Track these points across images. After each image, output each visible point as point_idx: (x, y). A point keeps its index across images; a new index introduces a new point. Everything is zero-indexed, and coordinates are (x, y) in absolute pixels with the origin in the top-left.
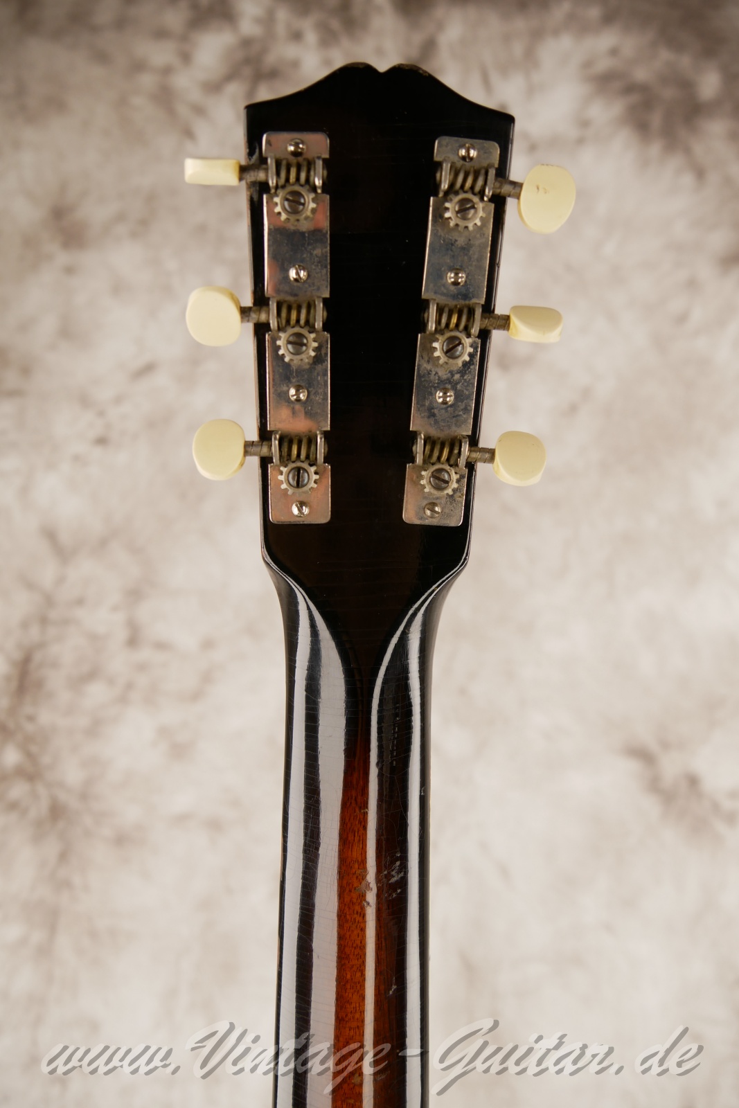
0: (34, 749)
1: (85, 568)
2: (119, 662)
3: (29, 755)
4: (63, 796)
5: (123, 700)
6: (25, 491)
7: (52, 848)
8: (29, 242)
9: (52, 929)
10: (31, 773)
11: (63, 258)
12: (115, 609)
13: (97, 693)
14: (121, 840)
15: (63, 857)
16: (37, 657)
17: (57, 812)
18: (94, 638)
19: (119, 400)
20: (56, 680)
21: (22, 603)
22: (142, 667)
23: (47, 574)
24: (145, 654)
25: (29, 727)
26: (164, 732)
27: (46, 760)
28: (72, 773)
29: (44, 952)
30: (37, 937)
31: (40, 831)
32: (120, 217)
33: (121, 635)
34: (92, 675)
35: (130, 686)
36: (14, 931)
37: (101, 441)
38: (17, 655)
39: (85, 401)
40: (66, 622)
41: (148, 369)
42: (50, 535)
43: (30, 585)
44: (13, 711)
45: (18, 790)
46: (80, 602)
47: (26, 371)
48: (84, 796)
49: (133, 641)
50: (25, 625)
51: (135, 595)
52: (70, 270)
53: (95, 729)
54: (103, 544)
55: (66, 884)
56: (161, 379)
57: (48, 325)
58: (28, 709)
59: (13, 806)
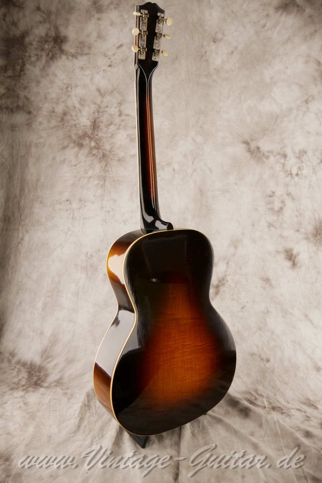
0: (98, 142)
1: (108, 98)
2: (117, 120)
3: (97, 143)
4: (105, 152)
5: (119, 129)
6: (92, 79)
7: (103, 163)
8: (88, 11)
9: (105, 181)
10: (98, 147)
11: (97, 16)
12: (116, 108)
13: (112, 128)
14: (119, 160)
15: (106, 165)
16: (97, 121)
17: (104, 156)
18: (111, 115)
19: (114, 55)
20: (102, 126)
21: (93, 108)
22: (123, 121)
23: (99, 100)
24: (123, 117)
25: (97, 137)
26: (128, 135)
27: (101, 144)
28: (107, 147)
29: (103, 186)
30: (101, 183)
31: (100, 160)
32: (111, 3)
33: (118, 114)
34: (111, 124)
35: (120, 125)
36: (96, 182)
37: (110, 66)
38: (93, 120)
39: (105, 55)
40: (104, 112)
41: (121, 45)
42: (99, 91)
43: (94, 103)
44: (92, 133)
45: (95, 151)
46: (107, 107)
47: (90, 48)
48: (110, 151)
49: (120, 115)
50: (94, 113)
51: (120, 104)
52: (99, 19)
53: (112, 136)
54: (112, 92)
55: (108, 171)
56: (124, 48)
57: (94, 35)
58: (96, 133)
59: (94, 155)
